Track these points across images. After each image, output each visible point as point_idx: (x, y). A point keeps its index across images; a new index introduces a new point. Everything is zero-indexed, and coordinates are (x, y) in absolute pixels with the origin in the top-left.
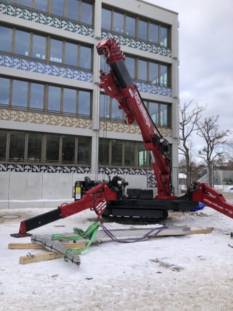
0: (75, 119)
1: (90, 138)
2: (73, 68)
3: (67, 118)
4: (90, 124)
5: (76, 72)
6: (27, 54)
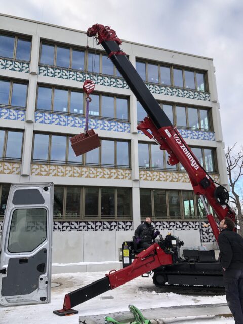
0: (114, 171)
1: (130, 189)
2: (110, 120)
3: (106, 169)
4: (129, 174)
5: (113, 123)
6: (65, 110)
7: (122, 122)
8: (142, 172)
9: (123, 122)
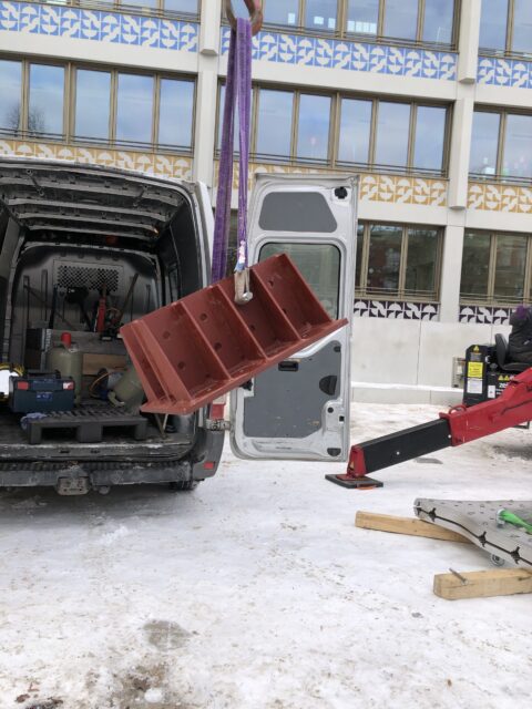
0: (404, 182)
1: (441, 229)
2: (405, 45)
3: (384, 178)
5: (413, 55)
7: (435, 52)
8: (476, 189)
9: (438, 49)
